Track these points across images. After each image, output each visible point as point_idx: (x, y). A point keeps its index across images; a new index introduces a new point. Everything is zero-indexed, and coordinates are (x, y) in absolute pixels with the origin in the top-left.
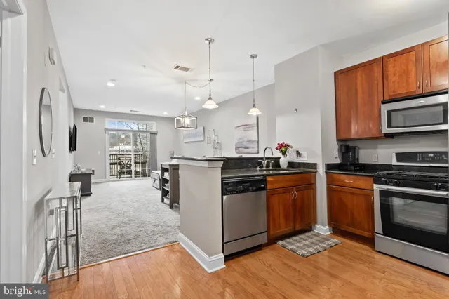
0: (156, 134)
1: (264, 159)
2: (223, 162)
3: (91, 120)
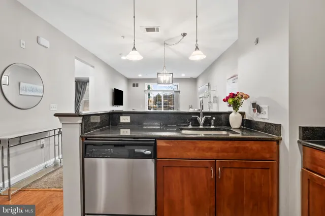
0: (179, 92)
1: (201, 114)
2: (81, 118)
3: (137, 85)
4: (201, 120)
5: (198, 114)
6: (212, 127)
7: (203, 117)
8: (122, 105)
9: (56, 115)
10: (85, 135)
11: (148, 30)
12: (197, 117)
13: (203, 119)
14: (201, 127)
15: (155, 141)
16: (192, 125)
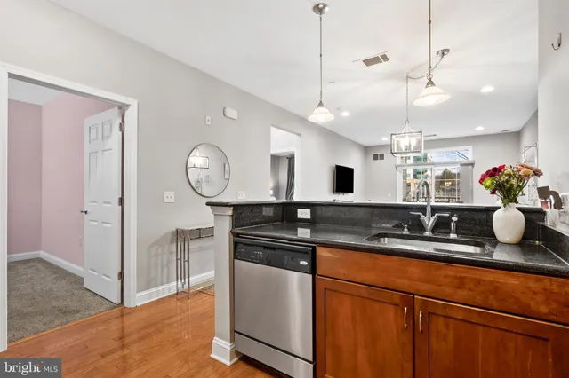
0: (472, 165)
1: (429, 210)
2: (232, 208)
3: (382, 156)
4: (429, 221)
5: (422, 209)
6: (453, 236)
7: (433, 215)
8: (351, 191)
9: (208, 204)
10: (238, 230)
11: (368, 62)
12: (419, 216)
13: (432, 220)
14: (427, 234)
15: (314, 249)
16: (409, 230)
